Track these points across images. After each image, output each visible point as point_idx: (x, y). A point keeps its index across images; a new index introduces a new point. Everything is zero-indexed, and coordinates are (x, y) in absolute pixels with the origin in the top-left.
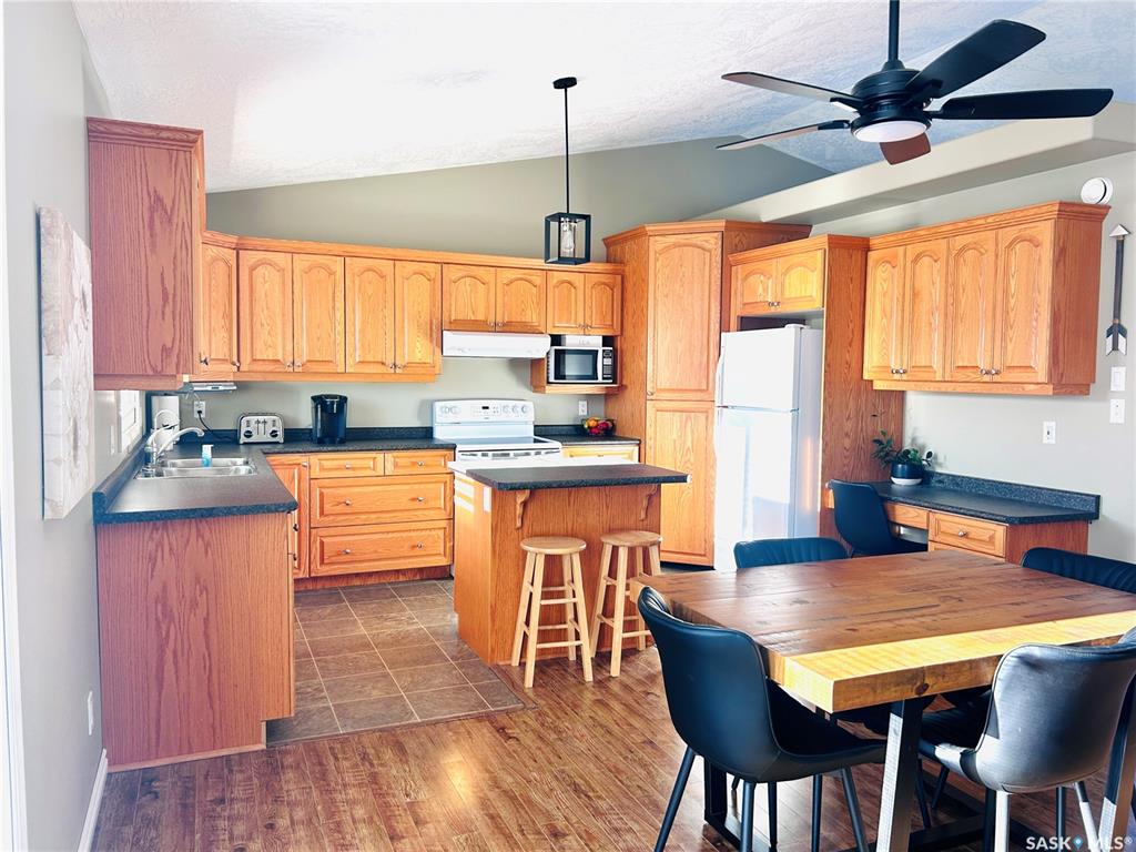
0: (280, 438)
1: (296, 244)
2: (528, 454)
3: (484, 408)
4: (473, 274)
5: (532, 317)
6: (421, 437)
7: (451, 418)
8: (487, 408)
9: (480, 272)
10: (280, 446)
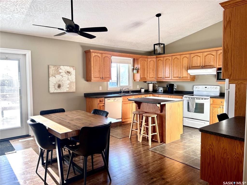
0: (162, 92)
3: (205, 87)
4: (197, 55)
5: (212, 63)
6: (191, 93)
7: (197, 89)
8: (206, 87)
9: (199, 54)
10: (162, 93)
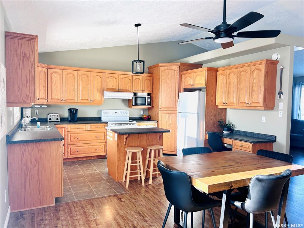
0: (59, 120)
1: (64, 67)
2: (127, 125)
3: (115, 112)
4: (112, 76)
5: (128, 88)
6: (98, 120)
7: (106, 115)
9: (115, 75)
10: (59, 122)
